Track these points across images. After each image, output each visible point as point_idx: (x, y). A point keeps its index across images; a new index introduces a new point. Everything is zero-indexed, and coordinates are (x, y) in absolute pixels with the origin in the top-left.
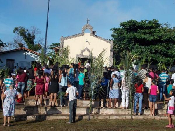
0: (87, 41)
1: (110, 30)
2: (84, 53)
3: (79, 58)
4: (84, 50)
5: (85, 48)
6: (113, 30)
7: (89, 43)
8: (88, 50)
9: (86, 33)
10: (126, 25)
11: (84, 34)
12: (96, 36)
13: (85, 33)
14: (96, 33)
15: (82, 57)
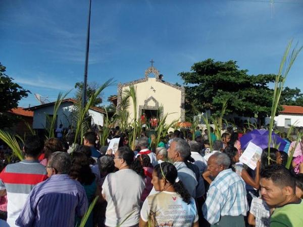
0: (152, 88)
1: (178, 75)
2: (148, 103)
3: (143, 110)
4: (149, 100)
5: (150, 96)
6: (181, 75)
7: (154, 91)
8: (154, 100)
9: (151, 77)
10: (203, 65)
11: (147, 80)
12: (163, 82)
13: (149, 78)
14: (163, 77)
15: (146, 108)
